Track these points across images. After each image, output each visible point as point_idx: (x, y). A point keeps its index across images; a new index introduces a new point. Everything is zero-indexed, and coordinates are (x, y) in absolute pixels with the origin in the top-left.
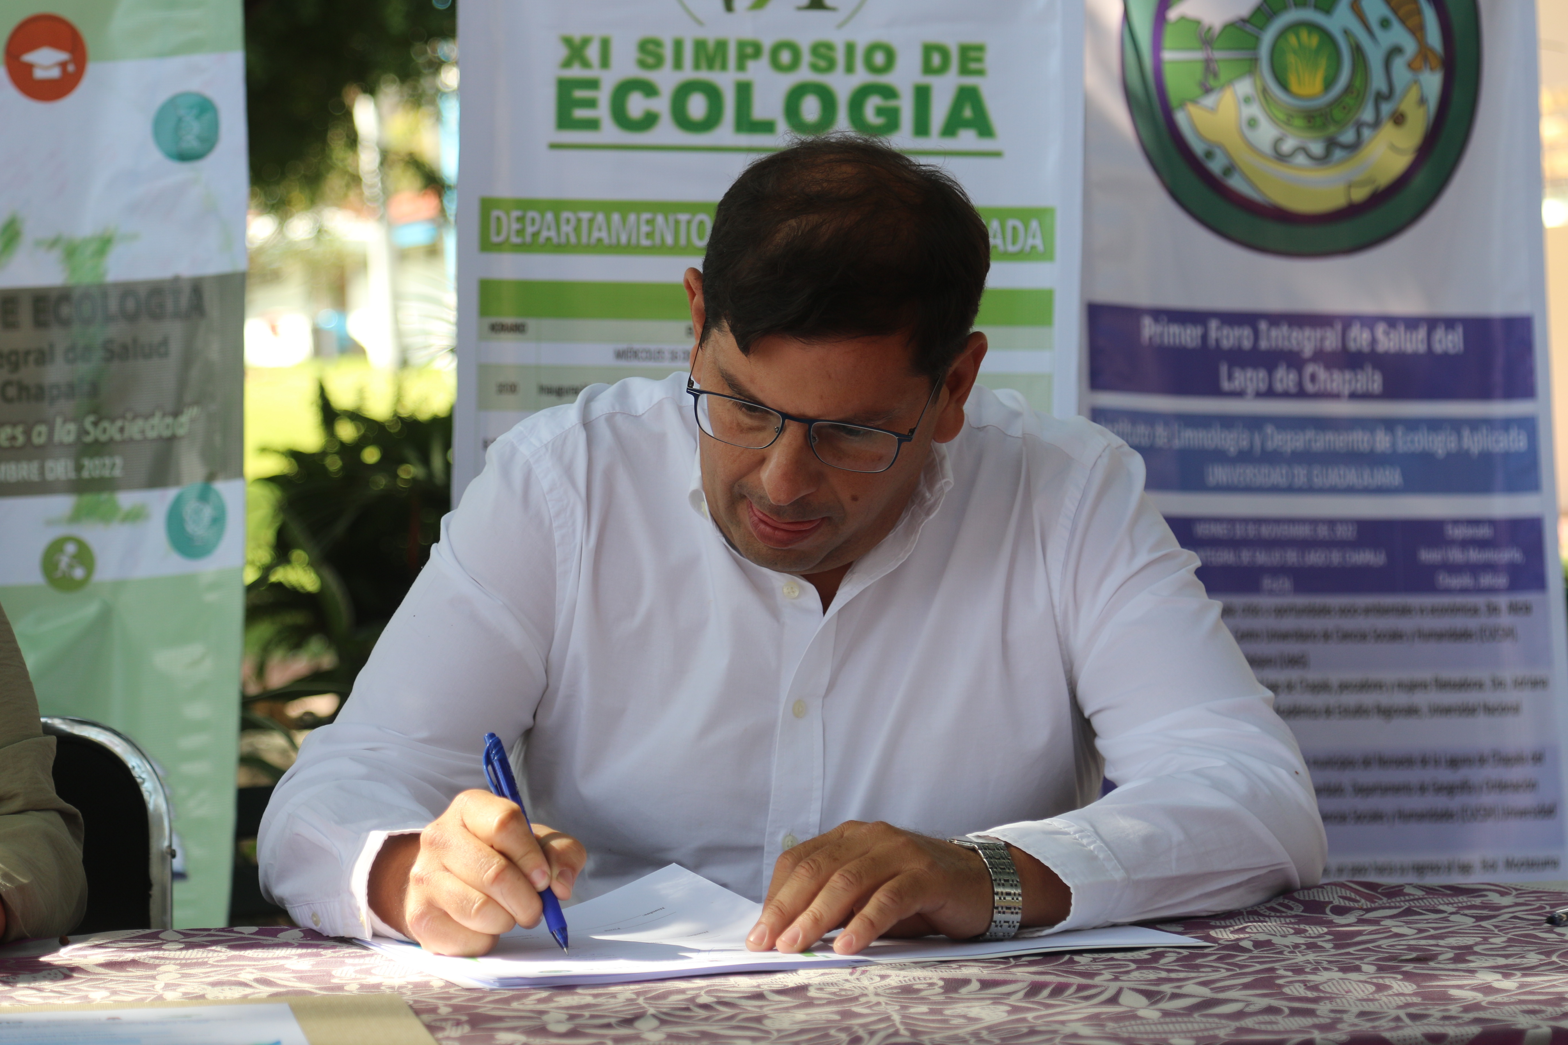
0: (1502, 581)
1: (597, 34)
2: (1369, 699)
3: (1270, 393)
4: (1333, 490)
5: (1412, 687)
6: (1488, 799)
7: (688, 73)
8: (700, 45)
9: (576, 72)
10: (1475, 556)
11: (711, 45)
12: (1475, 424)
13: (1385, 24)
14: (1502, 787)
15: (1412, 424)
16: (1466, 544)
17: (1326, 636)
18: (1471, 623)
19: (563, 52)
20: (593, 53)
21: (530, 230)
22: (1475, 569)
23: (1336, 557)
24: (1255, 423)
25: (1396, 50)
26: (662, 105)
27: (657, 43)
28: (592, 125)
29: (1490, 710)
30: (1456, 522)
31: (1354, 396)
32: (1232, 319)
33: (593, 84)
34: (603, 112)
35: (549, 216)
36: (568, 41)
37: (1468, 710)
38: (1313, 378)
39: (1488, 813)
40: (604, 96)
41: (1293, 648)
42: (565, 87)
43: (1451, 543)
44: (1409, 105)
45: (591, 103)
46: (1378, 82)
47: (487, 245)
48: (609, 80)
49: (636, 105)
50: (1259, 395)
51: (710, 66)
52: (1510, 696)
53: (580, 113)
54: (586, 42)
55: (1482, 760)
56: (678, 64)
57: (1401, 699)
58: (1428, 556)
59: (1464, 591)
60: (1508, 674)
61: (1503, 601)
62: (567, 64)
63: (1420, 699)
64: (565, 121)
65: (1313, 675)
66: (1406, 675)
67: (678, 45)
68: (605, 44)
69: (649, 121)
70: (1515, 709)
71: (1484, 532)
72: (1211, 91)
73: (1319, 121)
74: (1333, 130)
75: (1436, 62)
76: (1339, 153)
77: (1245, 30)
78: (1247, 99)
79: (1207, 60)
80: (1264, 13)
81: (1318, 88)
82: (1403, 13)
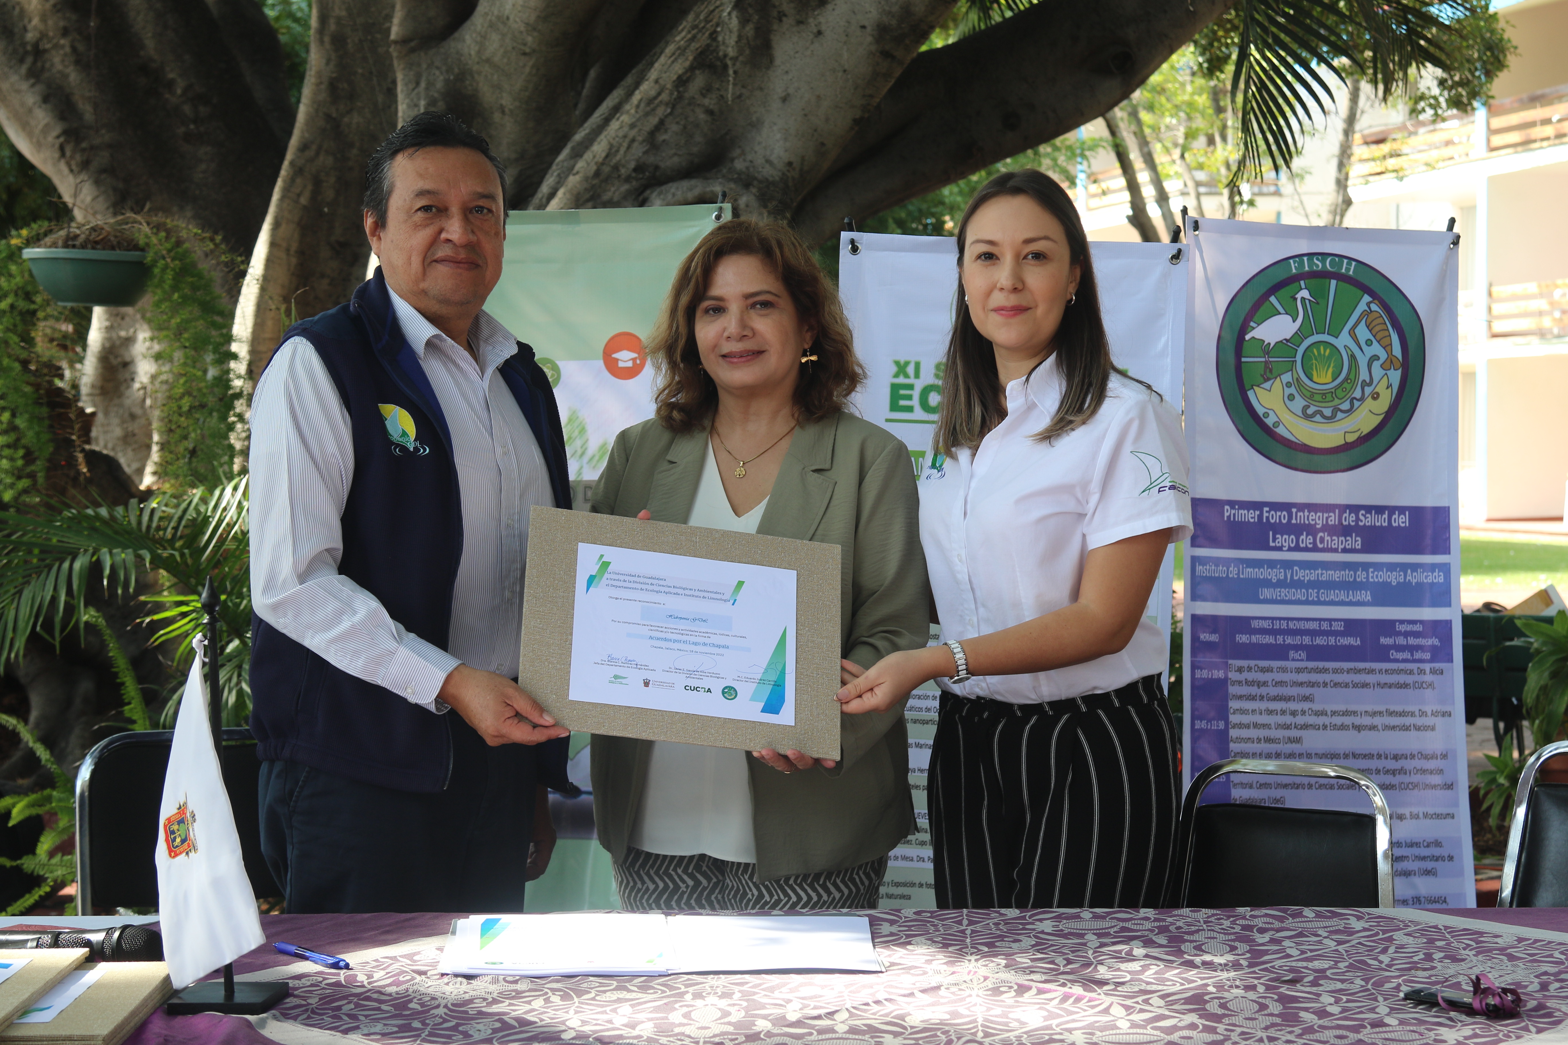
0: (1428, 656)
1: (913, 360)
2: (1348, 720)
3: (1297, 548)
4: (1332, 603)
5: (1374, 714)
6: (1415, 778)
9: (901, 380)
10: (1412, 641)
12: (1415, 567)
13: (1369, 343)
14: (1424, 771)
15: (1378, 566)
16: (1406, 634)
17: (1325, 685)
18: (1409, 679)
19: (895, 369)
20: (910, 370)
22: (1412, 649)
23: (1332, 641)
24: (1287, 565)
25: (1375, 358)
28: (910, 409)
29: (1418, 728)
30: (1402, 622)
31: (1345, 551)
32: (1275, 506)
33: (911, 387)
34: (915, 402)
36: (897, 363)
37: (1406, 728)
38: (1322, 540)
39: (1415, 786)
40: (916, 394)
41: (1306, 691)
42: (895, 388)
43: (1399, 633)
44: (1381, 388)
45: (909, 398)
46: (1364, 375)
48: (919, 385)
50: (1290, 549)
52: (1429, 721)
53: (902, 403)
54: (907, 363)
55: (1413, 756)
57: (1367, 721)
58: (1385, 641)
59: (1405, 661)
60: (1428, 709)
61: (1427, 667)
62: (896, 376)
63: (1377, 721)
64: (894, 406)
65: (1316, 707)
66: (1369, 708)
68: (917, 365)
70: (1433, 729)
71: (1418, 628)
72: (1268, 380)
73: (1329, 397)
74: (1337, 401)
75: (1398, 365)
76: (1340, 415)
77: (1288, 345)
78: (1289, 385)
79: (1266, 362)
80: (1300, 335)
81: (1329, 378)
82: (1379, 336)
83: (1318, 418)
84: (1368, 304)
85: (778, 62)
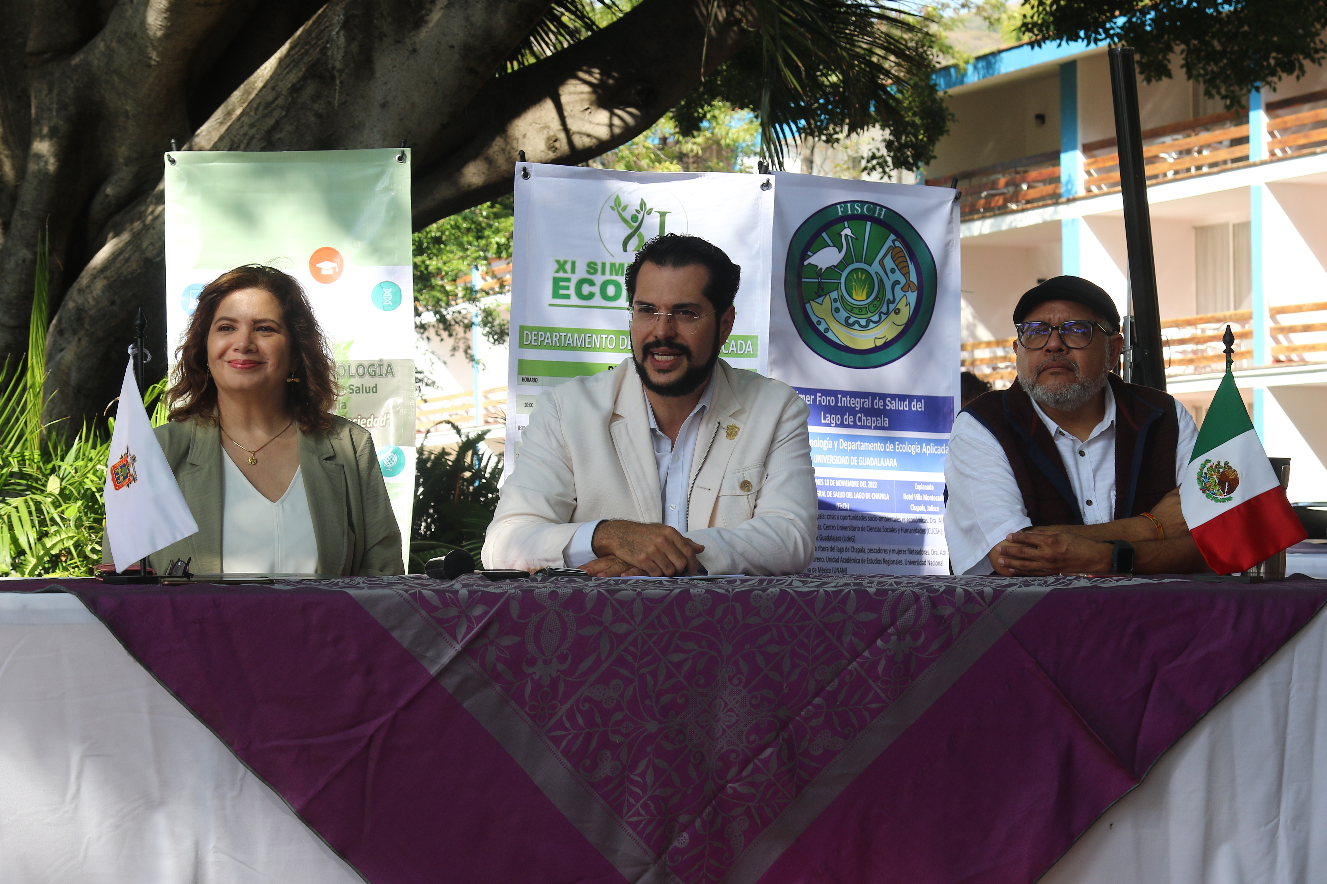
1: (570, 259)
2: (880, 556)
3: (841, 425)
4: (868, 467)
5: (899, 552)
7: (608, 277)
8: (613, 265)
9: (561, 275)
10: (926, 498)
11: (617, 265)
12: (928, 442)
13: (893, 271)
15: (901, 441)
16: (922, 492)
17: (863, 529)
18: (925, 526)
19: (556, 266)
20: (568, 267)
21: (540, 339)
22: (927, 503)
23: (868, 496)
24: (835, 437)
25: (897, 282)
26: (596, 290)
27: (595, 264)
28: (567, 297)
29: (932, 563)
30: (919, 483)
31: (877, 428)
32: (826, 393)
33: (568, 280)
34: (572, 292)
35: (548, 334)
36: (558, 262)
38: (860, 419)
40: (572, 285)
41: (849, 533)
42: (556, 281)
43: (917, 492)
44: (902, 306)
45: (567, 288)
46: (889, 296)
47: (521, 345)
48: (575, 279)
49: (586, 289)
50: (837, 426)
51: (617, 275)
52: (939, 558)
53: (562, 292)
54: (565, 262)
56: (603, 273)
57: (894, 557)
58: (907, 497)
59: (922, 512)
60: (938, 549)
62: (557, 271)
63: (902, 557)
64: (556, 295)
65: (857, 546)
66: (896, 547)
67: (604, 265)
68: (573, 264)
69: (591, 296)
70: (941, 563)
71: (931, 488)
72: (819, 296)
73: (864, 312)
74: (869, 315)
75: (914, 288)
76: (872, 325)
77: (834, 270)
78: (835, 300)
79: (819, 282)
80: (843, 264)
81: (864, 297)
82: (900, 267)
83: (856, 326)
84: (893, 241)
85: (378, 75)
